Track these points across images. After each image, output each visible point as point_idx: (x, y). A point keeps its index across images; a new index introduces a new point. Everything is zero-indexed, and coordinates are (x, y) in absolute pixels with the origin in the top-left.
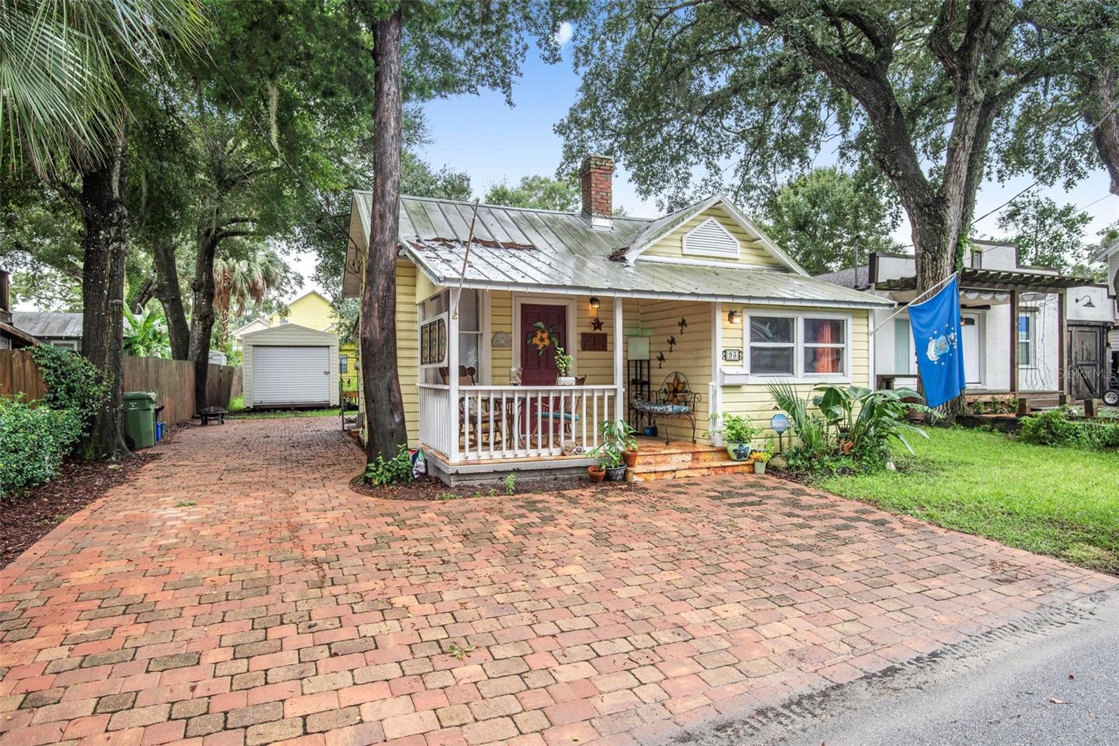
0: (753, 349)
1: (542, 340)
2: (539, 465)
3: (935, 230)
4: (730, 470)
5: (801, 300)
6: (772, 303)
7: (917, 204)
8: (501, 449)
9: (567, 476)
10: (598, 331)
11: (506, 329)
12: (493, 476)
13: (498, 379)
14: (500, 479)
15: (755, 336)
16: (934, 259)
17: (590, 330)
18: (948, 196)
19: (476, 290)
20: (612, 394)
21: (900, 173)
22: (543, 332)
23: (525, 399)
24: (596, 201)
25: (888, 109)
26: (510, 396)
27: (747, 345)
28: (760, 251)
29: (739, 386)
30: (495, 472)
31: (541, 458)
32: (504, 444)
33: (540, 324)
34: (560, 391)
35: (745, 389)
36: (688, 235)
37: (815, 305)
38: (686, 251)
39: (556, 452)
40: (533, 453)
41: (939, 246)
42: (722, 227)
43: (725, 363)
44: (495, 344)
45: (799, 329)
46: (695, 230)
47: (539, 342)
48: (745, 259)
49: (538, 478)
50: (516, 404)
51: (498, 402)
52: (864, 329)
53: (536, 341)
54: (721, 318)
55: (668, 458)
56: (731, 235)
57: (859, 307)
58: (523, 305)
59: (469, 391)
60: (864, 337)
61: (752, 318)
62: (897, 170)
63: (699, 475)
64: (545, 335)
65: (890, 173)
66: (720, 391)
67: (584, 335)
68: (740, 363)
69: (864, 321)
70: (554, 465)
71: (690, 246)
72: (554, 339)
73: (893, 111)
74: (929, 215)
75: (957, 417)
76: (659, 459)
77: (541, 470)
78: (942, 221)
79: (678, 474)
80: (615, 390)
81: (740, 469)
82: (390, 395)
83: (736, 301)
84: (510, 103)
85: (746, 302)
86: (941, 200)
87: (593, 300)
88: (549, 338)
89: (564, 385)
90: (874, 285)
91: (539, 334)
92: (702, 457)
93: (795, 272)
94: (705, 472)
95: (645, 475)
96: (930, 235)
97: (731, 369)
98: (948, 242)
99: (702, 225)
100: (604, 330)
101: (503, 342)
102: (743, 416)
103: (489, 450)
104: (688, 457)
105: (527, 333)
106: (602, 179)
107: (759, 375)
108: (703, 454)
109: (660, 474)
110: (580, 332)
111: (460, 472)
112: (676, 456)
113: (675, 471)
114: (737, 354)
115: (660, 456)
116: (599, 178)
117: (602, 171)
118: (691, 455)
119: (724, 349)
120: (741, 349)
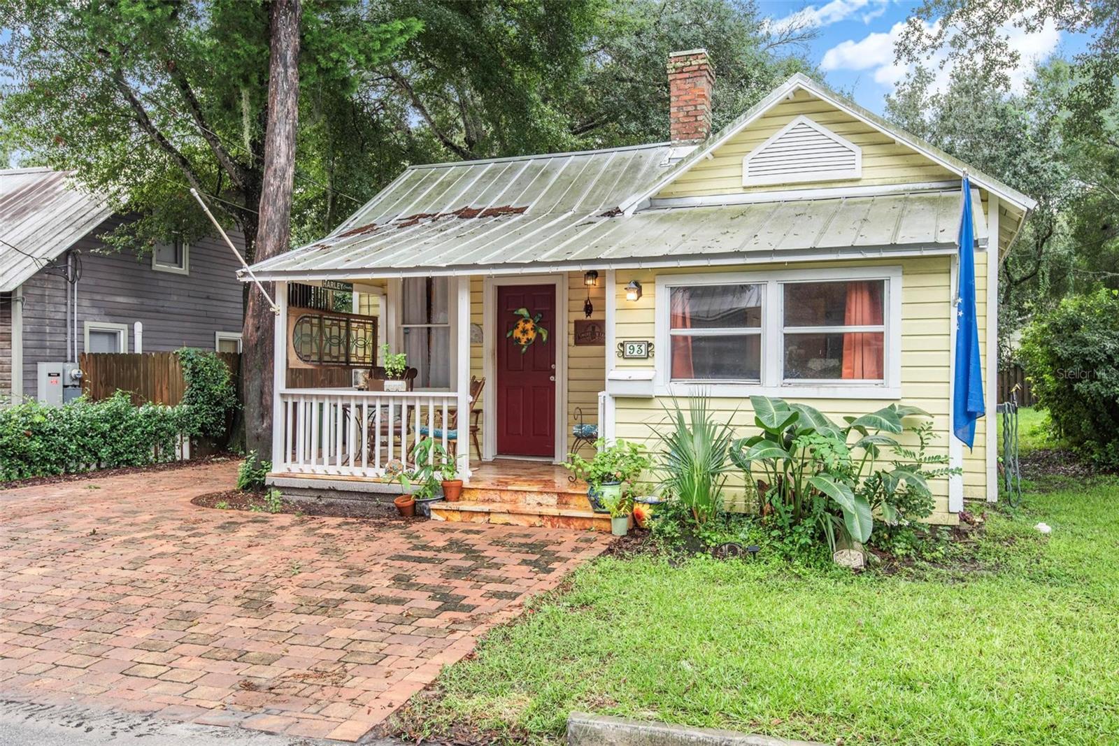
0: (675, 339)
1: (525, 332)
2: (356, 487)
4: (577, 524)
10: (590, 317)
12: (312, 493)
14: (319, 497)
15: (679, 319)
17: (582, 316)
20: (454, 404)
22: (526, 322)
24: (678, 122)
27: (663, 334)
29: (648, 399)
30: (310, 488)
31: (365, 478)
33: (523, 311)
35: (657, 403)
36: (754, 154)
38: (748, 181)
39: (382, 473)
42: (821, 129)
43: (622, 362)
46: (767, 143)
47: (520, 335)
49: (359, 502)
53: (517, 333)
54: (616, 292)
55: (520, 497)
56: (842, 141)
58: (500, 288)
60: (941, 311)
61: (674, 290)
64: (529, 326)
66: (610, 405)
67: (578, 324)
68: (649, 362)
69: (942, 280)
70: (373, 488)
71: (754, 171)
72: (541, 330)
76: (507, 496)
77: (358, 493)
79: (494, 518)
88: (534, 329)
91: (521, 324)
92: (574, 501)
94: (536, 521)
95: (447, 514)
97: (638, 371)
99: (781, 133)
100: (595, 316)
105: (505, 321)
106: (687, 86)
107: (686, 381)
108: (576, 498)
109: (468, 514)
110: (572, 320)
111: (276, 484)
112: (533, 495)
113: (488, 513)
114: (643, 348)
115: (509, 494)
116: (683, 86)
117: (687, 75)
118: (556, 497)
119: (621, 341)
120: (650, 341)
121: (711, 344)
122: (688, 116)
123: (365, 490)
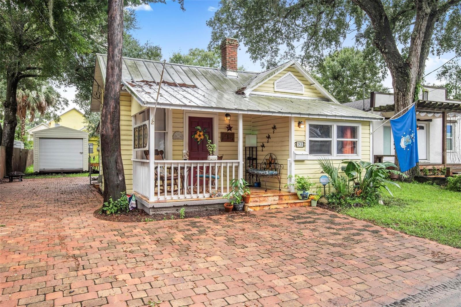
0: (310, 141)
1: (200, 136)
2: (198, 203)
3: (404, 80)
4: (298, 205)
5: (336, 116)
6: (321, 117)
7: (395, 67)
8: (177, 194)
9: (213, 209)
10: (229, 131)
11: (180, 130)
12: (173, 209)
13: (176, 157)
14: (177, 210)
15: (312, 135)
16: (404, 95)
17: (225, 131)
18: (411, 63)
19: (164, 109)
20: (237, 165)
21: (387, 50)
22: (200, 132)
23: (191, 167)
24: (229, 62)
25: (381, 17)
26: (182, 166)
27: (307, 139)
28: (314, 90)
29: (303, 161)
30: (174, 207)
31: (199, 199)
32: (179, 192)
33: (199, 127)
34: (209, 163)
35: (306, 162)
36: (277, 81)
37: (343, 118)
38: (276, 90)
39: (207, 195)
40: (194, 196)
41: (406, 88)
42: (295, 77)
43: (296, 148)
44: (174, 138)
45: (334, 131)
46: (281, 78)
47: (198, 137)
48: (307, 94)
49: (197, 210)
50: (186, 170)
51: (176, 169)
52: (368, 131)
53: (197, 136)
54: (294, 125)
55: (266, 198)
56: (300, 82)
57: (365, 120)
58: (189, 117)
59: (160, 163)
60: (368, 136)
61: (310, 125)
62: (385, 49)
63: (282, 207)
64: (201, 133)
65: (381, 50)
66: (293, 163)
67: (222, 134)
68: (304, 148)
69: (368, 127)
70: (206, 202)
71: (278, 87)
72: (206, 135)
73: (384, 18)
74: (401, 72)
75: (415, 177)
76: (262, 199)
77: (199, 205)
78: (408, 75)
79: (272, 207)
80: (239, 163)
81: (304, 204)
82: (116, 165)
83: (302, 116)
84: (183, 9)
85: (307, 116)
86: (408, 65)
87: (227, 115)
88: (204, 135)
89: (211, 160)
90: (373, 108)
91: (198, 133)
92: (284, 198)
93: (333, 102)
94: (285, 206)
95: (254, 208)
96: (401, 83)
97: (299, 151)
98: (411, 86)
99: (284, 76)
100: (233, 131)
101: (179, 137)
102: (305, 176)
103: (171, 195)
104: (277, 198)
105: (192, 132)
106: (232, 50)
107: (313, 155)
108: (284, 196)
109: (262, 207)
110: (220, 132)
111: (155, 207)
112: (270, 197)
113: (270, 205)
114: (302, 144)
115: (262, 198)
116: (230, 50)
117: (232, 47)
118: (278, 197)
119: (296, 141)
120: (304, 142)
121: (319, 143)
122: (232, 61)
123: (202, 204)
